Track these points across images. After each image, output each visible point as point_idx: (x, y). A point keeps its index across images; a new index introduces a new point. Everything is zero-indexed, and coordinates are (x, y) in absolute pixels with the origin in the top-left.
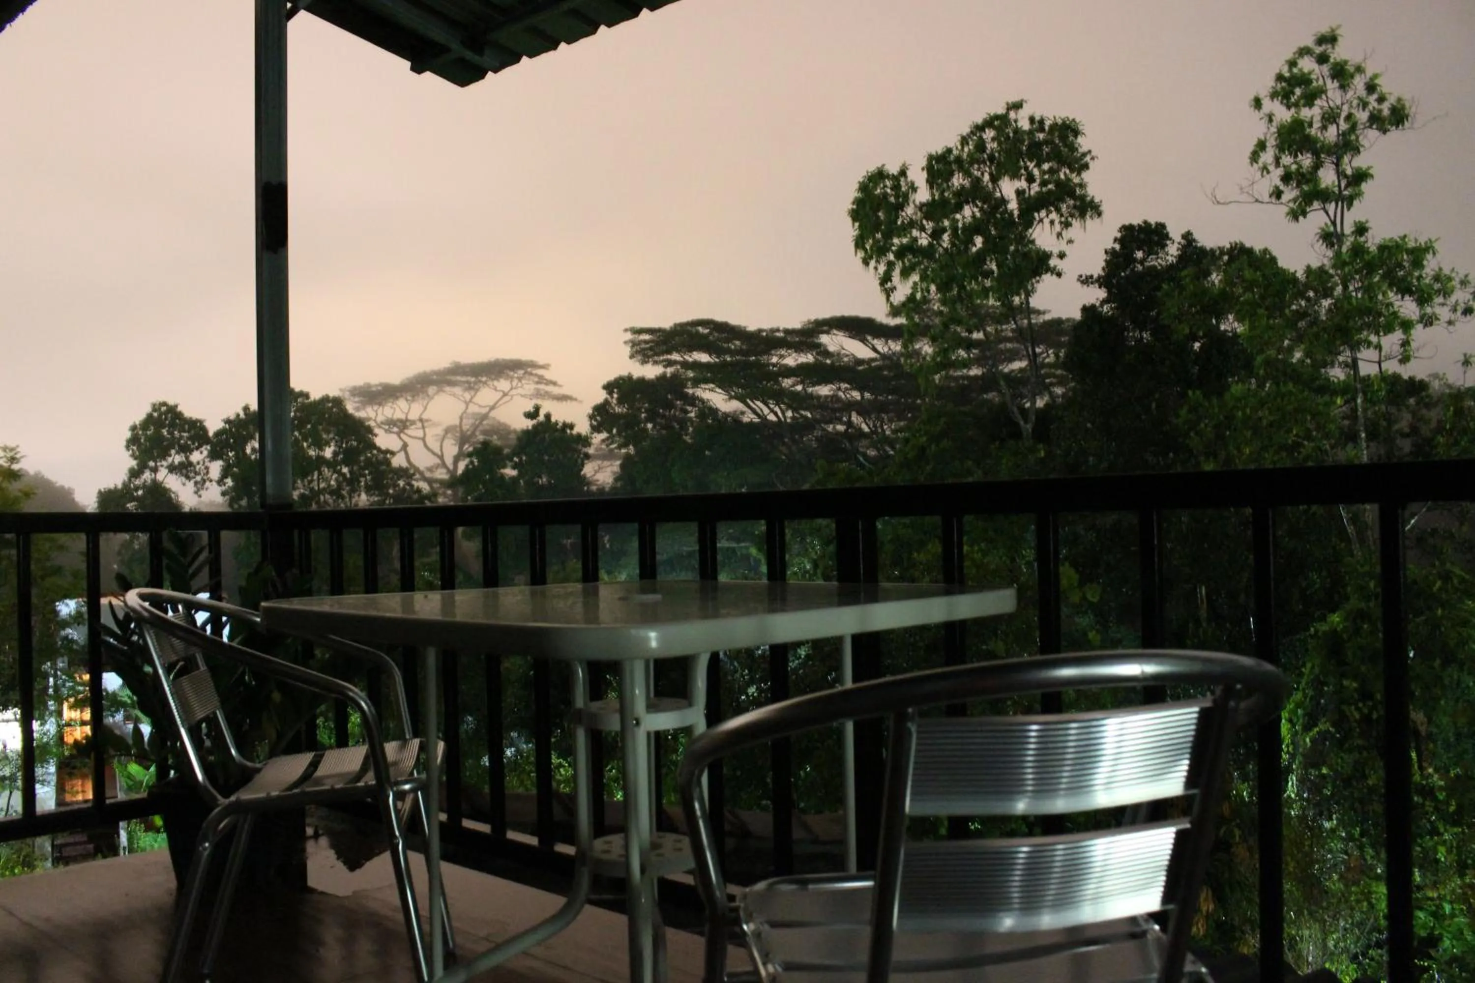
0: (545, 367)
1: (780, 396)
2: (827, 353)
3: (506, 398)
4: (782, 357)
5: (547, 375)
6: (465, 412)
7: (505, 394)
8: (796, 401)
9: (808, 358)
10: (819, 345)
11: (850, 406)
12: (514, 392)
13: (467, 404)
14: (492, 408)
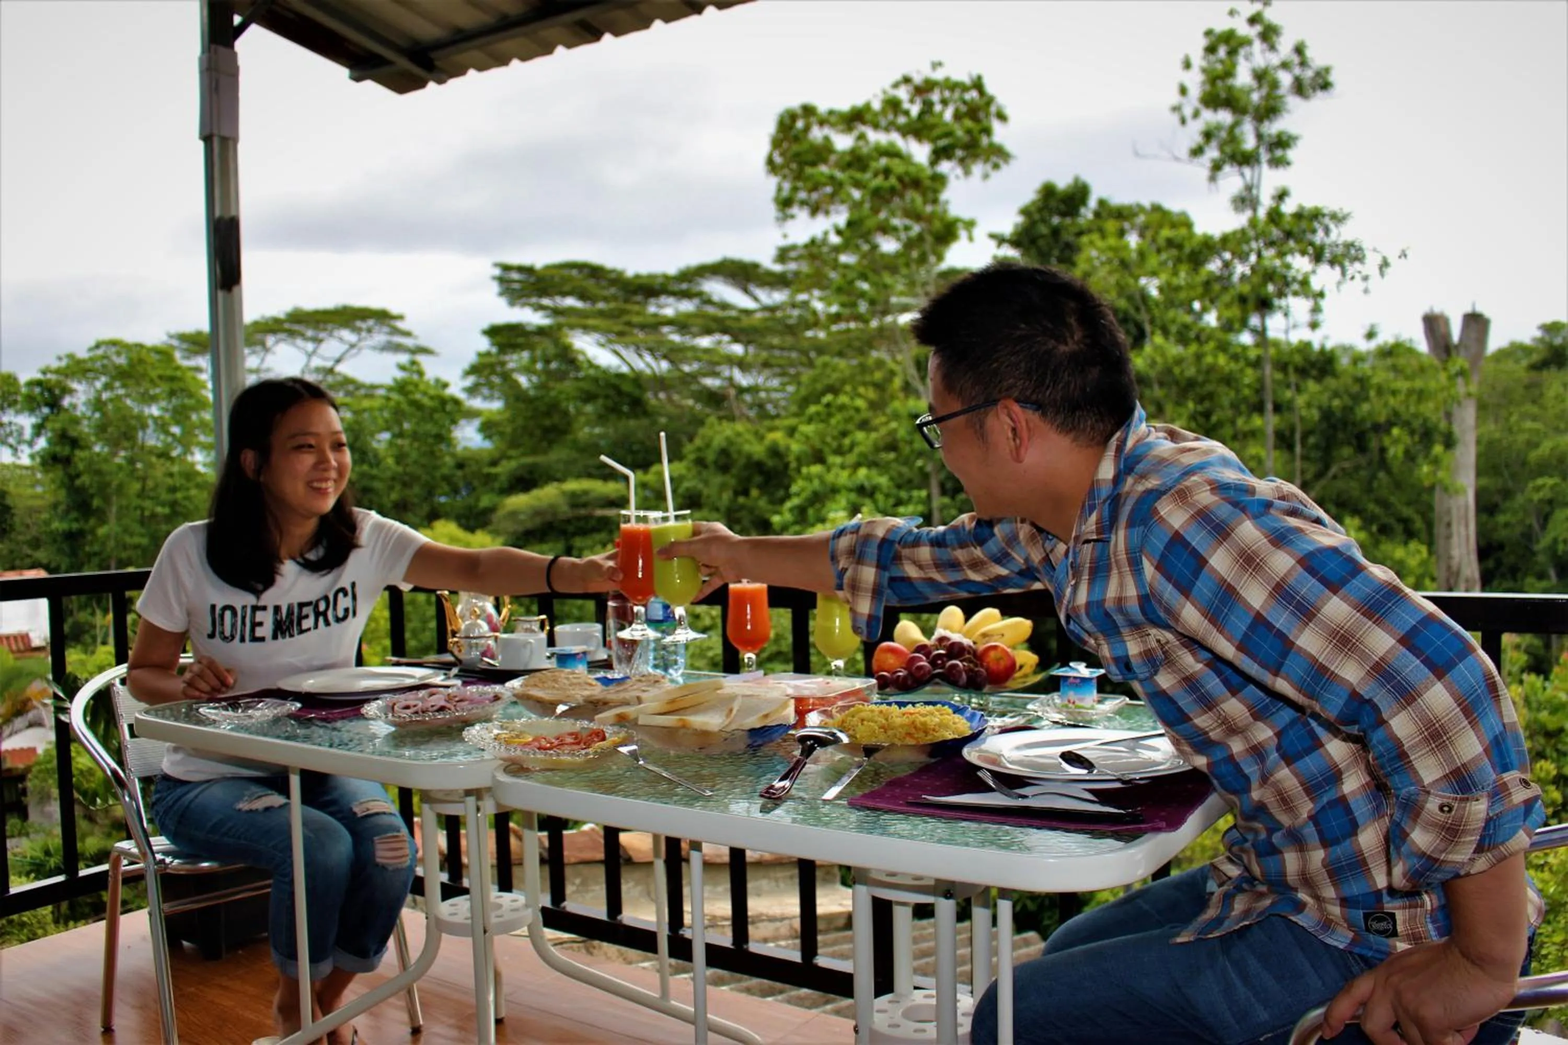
0: (400, 317)
1: (658, 350)
2: (709, 301)
3: (354, 351)
4: (660, 306)
5: (400, 325)
6: (307, 365)
7: (352, 346)
8: (673, 354)
9: (687, 306)
10: (700, 294)
11: (733, 361)
12: (362, 344)
13: (310, 355)
14: (338, 361)
